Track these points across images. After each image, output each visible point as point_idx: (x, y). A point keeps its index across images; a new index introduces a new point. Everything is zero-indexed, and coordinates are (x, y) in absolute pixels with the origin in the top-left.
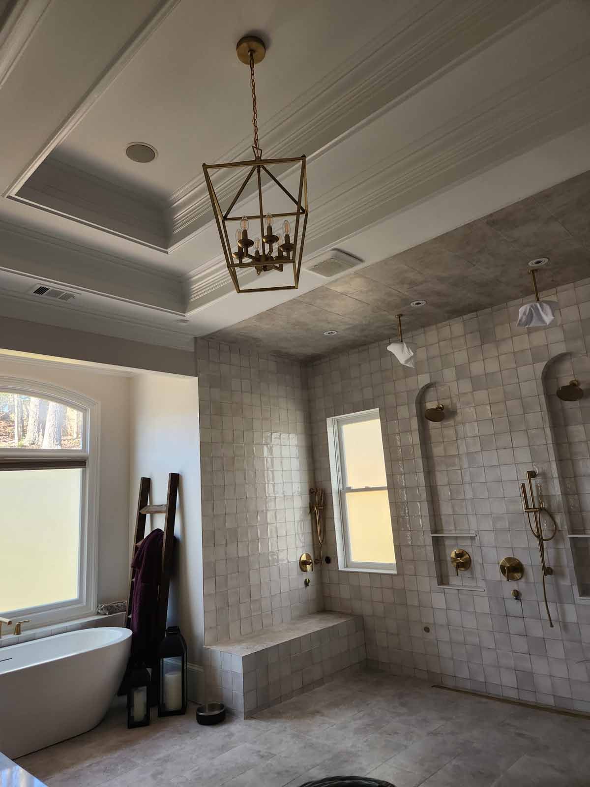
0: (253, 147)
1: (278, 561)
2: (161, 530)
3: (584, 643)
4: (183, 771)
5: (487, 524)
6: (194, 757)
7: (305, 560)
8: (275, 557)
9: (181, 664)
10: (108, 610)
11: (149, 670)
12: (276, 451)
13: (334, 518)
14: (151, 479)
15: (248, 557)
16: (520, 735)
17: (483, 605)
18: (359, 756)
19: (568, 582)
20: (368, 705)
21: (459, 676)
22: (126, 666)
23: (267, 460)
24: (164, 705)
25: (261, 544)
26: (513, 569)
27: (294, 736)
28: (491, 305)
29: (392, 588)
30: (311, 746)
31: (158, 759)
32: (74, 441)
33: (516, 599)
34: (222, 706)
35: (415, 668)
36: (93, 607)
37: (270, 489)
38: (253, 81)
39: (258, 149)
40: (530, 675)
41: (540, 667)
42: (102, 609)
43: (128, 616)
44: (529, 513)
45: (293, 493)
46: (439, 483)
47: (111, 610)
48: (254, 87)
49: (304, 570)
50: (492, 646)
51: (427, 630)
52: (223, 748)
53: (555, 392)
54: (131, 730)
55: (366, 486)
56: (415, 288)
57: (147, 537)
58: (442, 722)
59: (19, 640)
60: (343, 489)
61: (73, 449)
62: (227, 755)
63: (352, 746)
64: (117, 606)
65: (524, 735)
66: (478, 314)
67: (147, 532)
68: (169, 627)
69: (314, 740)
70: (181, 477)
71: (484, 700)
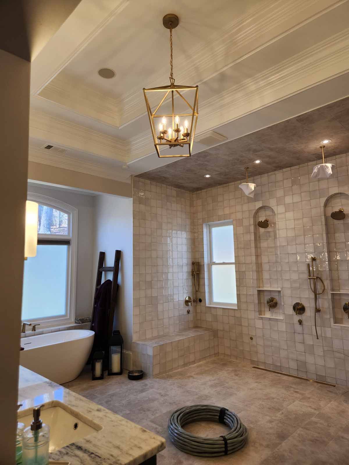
0: (170, 78)
1: (173, 299)
2: (110, 280)
3: (334, 348)
4: (121, 400)
5: (287, 285)
6: (127, 394)
7: (188, 299)
8: (172, 297)
9: (120, 350)
10: (81, 321)
11: (104, 352)
12: (174, 240)
13: (204, 278)
14: (106, 253)
15: (157, 296)
16: (296, 392)
17: (283, 327)
18: (212, 397)
19: (328, 316)
20: (218, 374)
21: (267, 362)
22: (91, 349)
23: (169, 245)
24: (111, 370)
25: (164, 290)
26: (299, 309)
27: (179, 387)
28: (299, 164)
29: (235, 317)
30: (187, 392)
31: (108, 395)
32: (57, 229)
33: (300, 324)
34: (142, 371)
35: (244, 358)
36: (73, 319)
37: (170, 261)
38: (171, 39)
39: (172, 79)
40: (305, 363)
41: (310, 359)
42: (78, 321)
43: (92, 324)
44: (311, 280)
45: (183, 264)
46: (263, 261)
47: (83, 321)
48: (172, 43)
49: (187, 305)
50: (286, 348)
51: (251, 339)
52: (142, 391)
53: (330, 215)
54: (93, 381)
55: (224, 262)
56: (256, 153)
57: (103, 284)
58: (256, 384)
59: (35, 334)
60: (211, 263)
61: (56, 234)
62: (144, 394)
63: (209, 393)
64: (86, 319)
65: (298, 392)
66: (292, 169)
67: (103, 281)
68: (114, 331)
69: (189, 389)
70: (122, 252)
71: (280, 375)
